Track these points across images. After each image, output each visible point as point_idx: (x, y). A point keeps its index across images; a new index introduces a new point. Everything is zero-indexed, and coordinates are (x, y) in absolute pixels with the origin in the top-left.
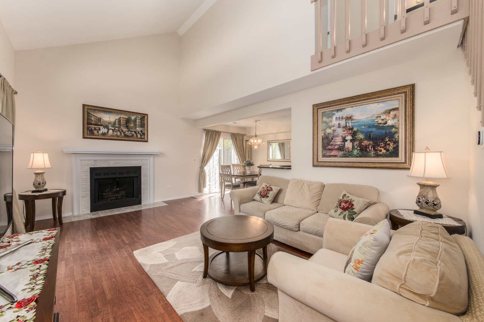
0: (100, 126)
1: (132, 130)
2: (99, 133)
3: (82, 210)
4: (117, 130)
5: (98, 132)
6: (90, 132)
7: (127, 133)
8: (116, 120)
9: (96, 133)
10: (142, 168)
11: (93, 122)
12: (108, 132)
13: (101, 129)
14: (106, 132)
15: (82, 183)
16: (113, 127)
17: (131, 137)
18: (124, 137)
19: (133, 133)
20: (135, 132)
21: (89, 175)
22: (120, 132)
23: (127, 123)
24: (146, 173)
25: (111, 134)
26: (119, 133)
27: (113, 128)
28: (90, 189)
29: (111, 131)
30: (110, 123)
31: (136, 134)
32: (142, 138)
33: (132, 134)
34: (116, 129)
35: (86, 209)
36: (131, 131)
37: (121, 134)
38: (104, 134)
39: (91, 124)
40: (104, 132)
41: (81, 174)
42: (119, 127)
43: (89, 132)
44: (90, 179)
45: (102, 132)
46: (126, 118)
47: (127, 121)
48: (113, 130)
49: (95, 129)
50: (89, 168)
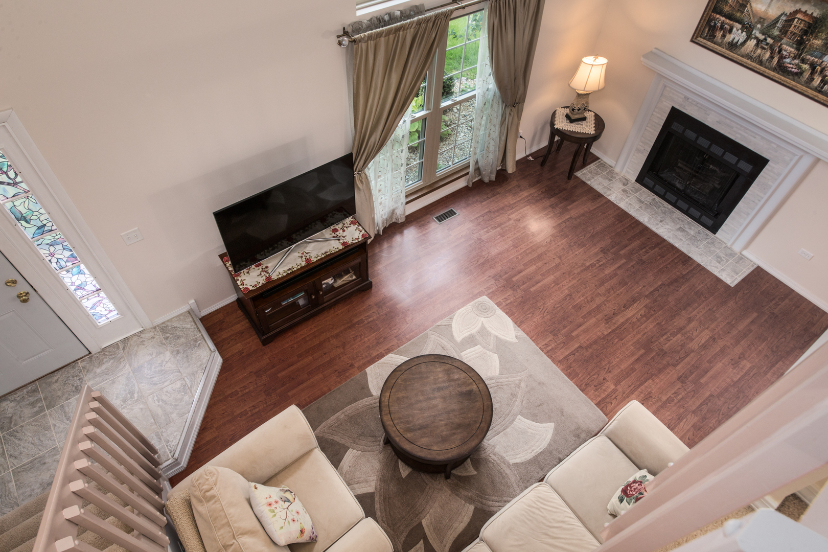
0: (735, 23)
1: (808, 57)
2: (726, 39)
4: (767, 44)
5: (724, 36)
6: (709, 31)
7: (788, 60)
8: (782, 15)
9: (720, 37)
10: (767, 167)
11: (727, 9)
12: (745, 42)
13: (735, 29)
14: (741, 40)
15: (648, 127)
16: (763, 34)
17: (791, 77)
18: (774, 70)
19: (806, 67)
20: (813, 66)
21: (665, 119)
22: (771, 53)
23: (805, 32)
24: (770, 183)
25: (748, 51)
26: (768, 54)
27: (761, 37)
28: (652, 144)
29: (752, 43)
30: (761, 20)
31: (813, 73)
32: (820, 92)
33: (800, 68)
34: (769, 40)
35: (633, 173)
36: (803, 61)
37: (772, 57)
38: (733, 46)
39: (721, 13)
40: (735, 41)
41: (654, 111)
42: (777, 39)
43: (707, 30)
44: (661, 127)
45: (731, 40)
46: (815, 15)
47: (809, 27)
48: (759, 41)
49: (722, 28)
50: (671, 107)
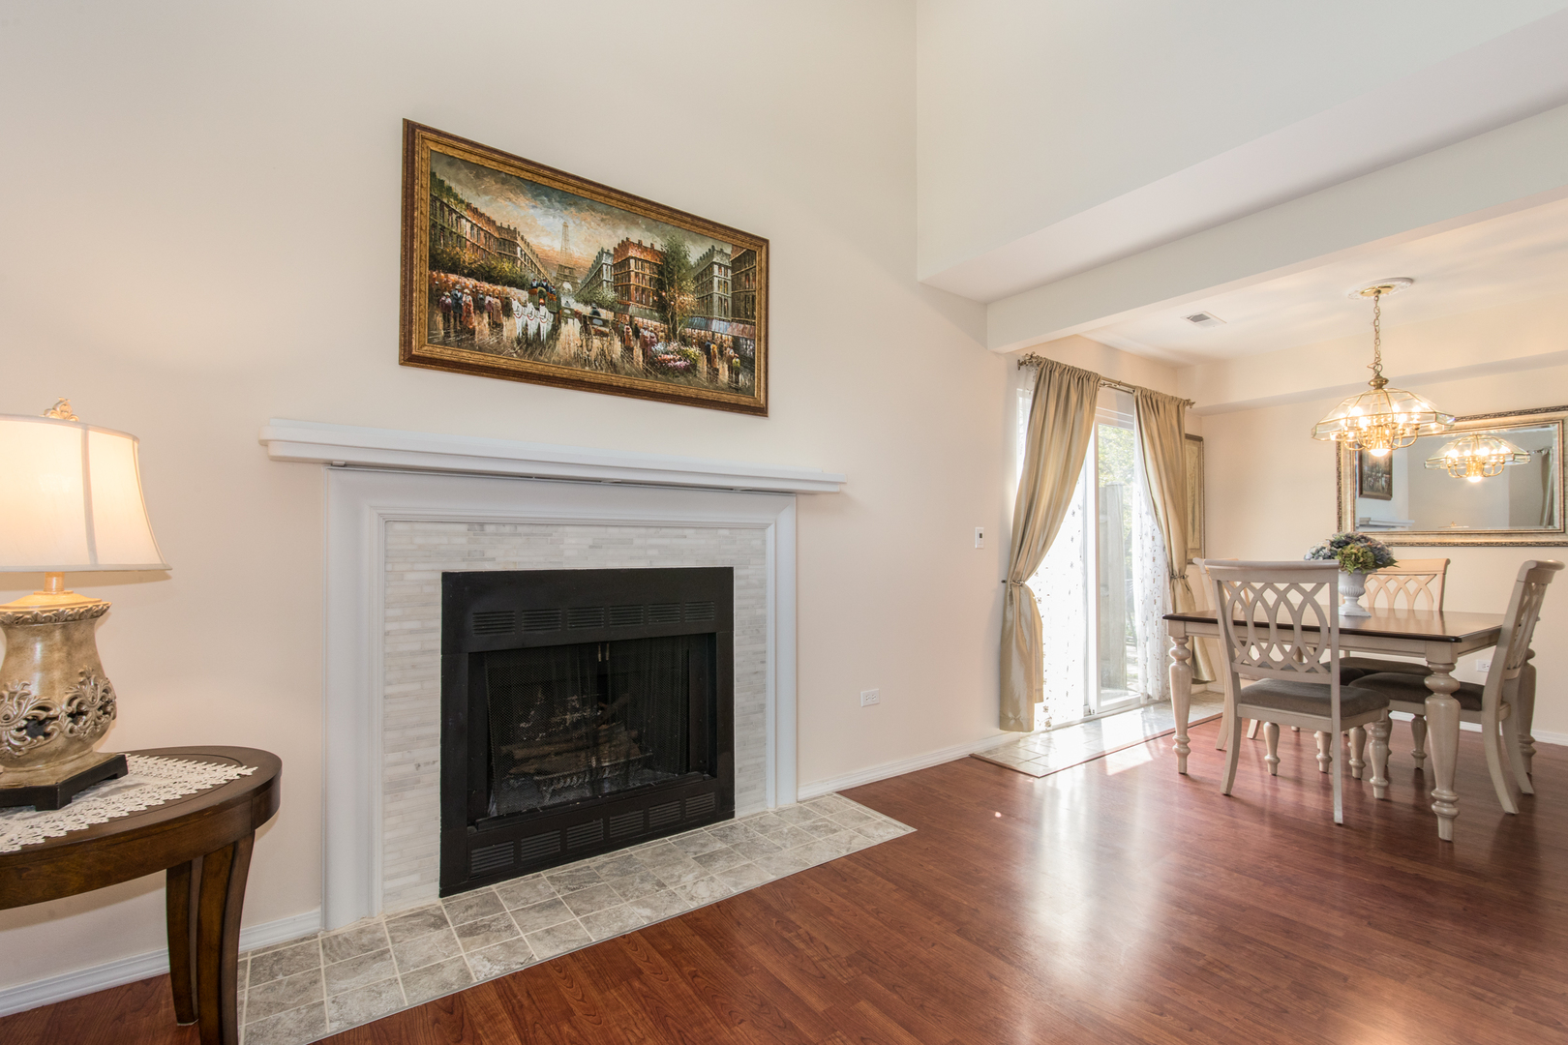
0: (508, 289)
1: (689, 331)
2: (505, 333)
3: (389, 885)
4: (605, 323)
5: (496, 326)
6: (446, 319)
7: (660, 347)
8: (601, 253)
9: (487, 331)
10: (736, 583)
11: (468, 256)
12: (555, 329)
13: (515, 305)
14: (546, 328)
15: (389, 684)
16: (586, 303)
17: (682, 379)
18: (646, 373)
19: (694, 351)
20: (705, 347)
21: (438, 624)
22: (623, 341)
23: (660, 285)
24: (759, 612)
25: (574, 349)
26: (617, 346)
27: (587, 310)
28: (436, 730)
29: (571, 329)
30: (566, 272)
31: (710, 360)
32: (737, 390)
33: (686, 356)
34: (605, 314)
35: (415, 878)
36: (685, 341)
37: (628, 349)
38: (530, 343)
39: (455, 267)
40: (532, 331)
41: (386, 620)
42: (619, 307)
43: (439, 318)
44: (439, 656)
45: (519, 331)
46: (658, 247)
47: (661, 273)
48: (585, 322)
49: (480, 306)
50: (440, 577)
